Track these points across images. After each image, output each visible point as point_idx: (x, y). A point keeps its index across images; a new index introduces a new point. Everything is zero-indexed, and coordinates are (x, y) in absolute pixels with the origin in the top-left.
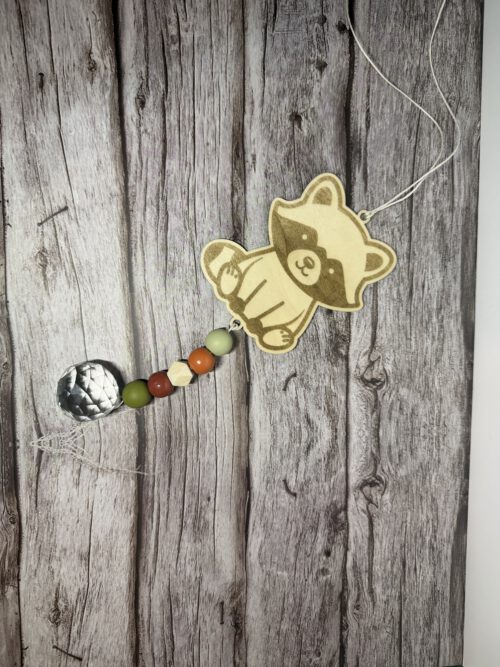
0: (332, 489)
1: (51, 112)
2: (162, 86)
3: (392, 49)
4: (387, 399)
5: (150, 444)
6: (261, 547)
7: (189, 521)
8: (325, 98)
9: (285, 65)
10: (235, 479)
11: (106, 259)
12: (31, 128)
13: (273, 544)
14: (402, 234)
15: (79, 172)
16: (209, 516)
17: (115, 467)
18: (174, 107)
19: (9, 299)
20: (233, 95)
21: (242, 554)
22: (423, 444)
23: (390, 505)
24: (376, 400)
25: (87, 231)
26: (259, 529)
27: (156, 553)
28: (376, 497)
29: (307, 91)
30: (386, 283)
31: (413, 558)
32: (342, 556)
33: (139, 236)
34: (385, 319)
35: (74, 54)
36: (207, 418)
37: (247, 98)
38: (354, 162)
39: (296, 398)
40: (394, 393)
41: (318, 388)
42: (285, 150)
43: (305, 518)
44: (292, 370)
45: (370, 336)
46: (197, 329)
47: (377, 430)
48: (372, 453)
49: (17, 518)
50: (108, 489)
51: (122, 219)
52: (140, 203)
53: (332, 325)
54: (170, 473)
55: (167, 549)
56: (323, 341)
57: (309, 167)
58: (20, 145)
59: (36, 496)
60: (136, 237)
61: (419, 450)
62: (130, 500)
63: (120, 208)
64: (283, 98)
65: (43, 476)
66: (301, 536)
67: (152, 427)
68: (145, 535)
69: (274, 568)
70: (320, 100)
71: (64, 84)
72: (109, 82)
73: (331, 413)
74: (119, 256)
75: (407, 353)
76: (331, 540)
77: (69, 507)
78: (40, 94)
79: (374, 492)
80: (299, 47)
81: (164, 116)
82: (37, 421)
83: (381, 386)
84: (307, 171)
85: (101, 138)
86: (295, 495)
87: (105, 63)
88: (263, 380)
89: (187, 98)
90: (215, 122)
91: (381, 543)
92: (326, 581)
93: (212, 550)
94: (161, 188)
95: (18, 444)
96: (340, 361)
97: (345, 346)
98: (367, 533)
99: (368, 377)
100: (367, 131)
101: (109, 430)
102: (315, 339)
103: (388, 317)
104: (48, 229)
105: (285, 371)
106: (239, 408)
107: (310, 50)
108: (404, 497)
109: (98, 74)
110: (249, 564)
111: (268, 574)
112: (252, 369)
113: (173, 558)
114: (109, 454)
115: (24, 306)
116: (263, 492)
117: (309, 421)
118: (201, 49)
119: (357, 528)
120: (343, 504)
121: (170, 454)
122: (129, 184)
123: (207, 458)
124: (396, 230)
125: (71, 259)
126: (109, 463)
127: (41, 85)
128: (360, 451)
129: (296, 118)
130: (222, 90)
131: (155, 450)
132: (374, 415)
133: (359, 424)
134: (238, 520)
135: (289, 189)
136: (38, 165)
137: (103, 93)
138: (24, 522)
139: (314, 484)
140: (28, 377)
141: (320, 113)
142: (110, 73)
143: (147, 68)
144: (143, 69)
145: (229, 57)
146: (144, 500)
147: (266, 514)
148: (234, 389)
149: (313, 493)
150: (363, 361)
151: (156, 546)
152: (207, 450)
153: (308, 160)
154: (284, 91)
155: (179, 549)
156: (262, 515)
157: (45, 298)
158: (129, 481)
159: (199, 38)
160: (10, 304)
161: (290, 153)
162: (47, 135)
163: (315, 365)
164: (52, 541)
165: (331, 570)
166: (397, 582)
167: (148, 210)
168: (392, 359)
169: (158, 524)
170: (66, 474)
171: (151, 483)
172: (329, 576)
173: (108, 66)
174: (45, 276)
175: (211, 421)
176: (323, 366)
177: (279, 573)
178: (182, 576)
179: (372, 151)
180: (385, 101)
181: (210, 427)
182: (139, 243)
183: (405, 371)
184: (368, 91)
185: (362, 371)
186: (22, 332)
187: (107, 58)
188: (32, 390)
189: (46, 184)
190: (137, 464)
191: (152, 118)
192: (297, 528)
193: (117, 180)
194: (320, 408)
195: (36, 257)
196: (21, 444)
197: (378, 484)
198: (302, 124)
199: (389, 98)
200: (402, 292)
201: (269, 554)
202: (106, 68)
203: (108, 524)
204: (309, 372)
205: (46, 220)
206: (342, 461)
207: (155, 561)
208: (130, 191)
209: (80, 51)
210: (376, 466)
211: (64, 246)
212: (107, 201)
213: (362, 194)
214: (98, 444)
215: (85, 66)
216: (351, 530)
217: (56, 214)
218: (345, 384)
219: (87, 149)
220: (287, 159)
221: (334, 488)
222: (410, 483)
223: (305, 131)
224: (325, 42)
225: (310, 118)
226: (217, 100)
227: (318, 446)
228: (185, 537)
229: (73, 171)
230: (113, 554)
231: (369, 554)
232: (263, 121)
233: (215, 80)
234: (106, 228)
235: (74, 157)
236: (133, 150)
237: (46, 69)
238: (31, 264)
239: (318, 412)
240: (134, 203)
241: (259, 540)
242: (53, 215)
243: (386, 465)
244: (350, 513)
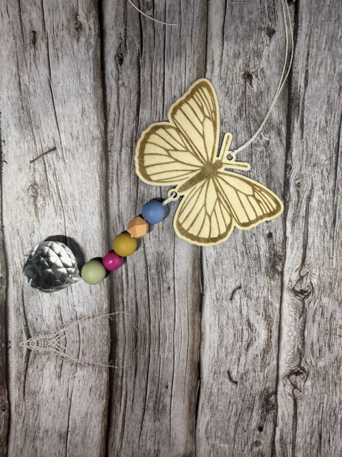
0: (266, 378)
1: (42, 65)
2: (138, 46)
3: (329, 19)
4: (312, 307)
5: (120, 344)
6: (208, 424)
7: (151, 405)
8: (273, 60)
9: (241, 31)
10: (188, 371)
11: (88, 191)
12: (25, 78)
13: (217, 422)
14: (329, 174)
15: (66, 117)
16: (167, 400)
17: (91, 362)
18: (147, 65)
19: (5, 224)
20: (196, 56)
21: (193, 431)
22: (339, 341)
23: (310, 389)
24: (304, 307)
25: (72, 168)
26: (207, 410)
27: (123, 431)
28: (300, 383)
29: (258, 54)
30: (315, 213)
31: (328, 432)
32: (272, 430)
33: (115, 172)
34: (314, 242)
35: (63, 15)
36: (167, 322)
37: (208, 58)
38: (294, 114)
39: (240, 306)
40: (318, 301)
41: (258, 298)
42: (238, 103)
43: (243, 401)
44: (238, 284)
45: (301, 256)
46: (161, 249)
47: (303, 331)
48: (298, 349)
49: (7, 406)
50: (84, 380)
51: (102, 159)
52: (117, 145)
53: (272, 247)
54: (136, 366)
55: (132, 428)
56: (263, 260)
57: (257, 117)
58: (15, 94)
59: (24, 388)
60: (113, 173)
61: (335, 346)
62: (102, 388)
63: (100, 149)
64: (238, 58)
65: (30, 371)
66: (239, 415)
67: (122, 330)
68: (114, 417)
69: (218, 442)
70: (268, 61)
71: (54, 42)
72: (92, 41)
73: (267, 318)
74: (98, 189)
75: (329, 269)
76: (263, 418)
77: (52, 396)
78: (33, 49)
79: (298, 380)
80: (253, 16)
81: (139, 72)
82: (26, 326)
83: (308, 296)
84: (255, 121)
85: (85, 90)
86: (236, 383)
87: (90, 24)
88: (214, 292)
89: (159, 57)
90: (181, 78)
91: (303, 420)
92: (259, 452)
93: (168, 427)
94: (135, 132)
95: (9, 345)
96: (276, 276)
97: (281, 264)
98: (292, 412)
99: (298, 289)
100: (305, 89)
101: (87, 332)
102: (258, 258)
103: (316, 240)
104: (39, 166)
105: (232, 285)
106: (193, 314)
107: (262, 19)
108: (322, 383)
109: (83, 34)
110: (197, 439)
111: (213, 446)
112: (205, 283)
113: (136, 435)
114: (87, 351)
115: (18, 230)
116: (211, 381)
117: (249, 324)
118: (172, 15)
119: (284, 408)
120: (274, 389)
121: (136, 352)
122: (109, 129)
123: (166, 354)
124: (325, 170)
125: (58, 191)
126: (86, 358)
127: (34, 41)
128: (289, 347)
129: (248, 76)
130: (187, 52)
131: (124, 349)
132: (301, 319)
133: (289, 326)
134: (190, 403)
135: (240, 135)
136: (31, 111)
137: (88, 50)
138: (13, 409)
139: (252, 374)
140: (20, 289)
141: (268, 72)
142: (93, 33)
143: (126, 30)
144: (122, 31)
145: (195, 23)
146: (114, 388)
147: (213, 398)
148: (190, 299)
149: (250, 381)
150: (295, 276)
151: (123, 425)
152: (166, 348)
153: (257, 112)
154: (239, 53)
155: (141, 428)
156: (209, 399)
157: (36, 224)
158: (102, 373)
159: (170, 6)
160: (5, 229)
161: (242, 105)
162: (39, 85)
163: (256, 280)
164: (37, 424)
165: (262, 442)
166: (315, 451)
167: (123, 150)
168: (318, 274)
169: (125, 407)
170: (50, 369)
171: (120, 375)
172: (261, 447)
173: (92, 27)
174: (36, 205)
175: (170, 325)
176: (263, 280)
177: (222, 445)
178: (144, 449)
179: (308, 105)
180: (321, 63)
181: (169, 329)
182: (115, 178)
183: (327, 284)
184: (308, 55)
185: (293, 285)
186: (15, 252)
187: (92, 20)
188: (23, 299)
189: (38, 127)
190: (110, 359)
191: (129, 75)
192: (237, 409)
193: (98, 125)
194: (259, 314)
195: (28, 189)
196: (13, 345)
197: (302, 373)
198: (253, 81)
199: (324, 61)
200: (327, 220)
201: (213, 430)
202: (90, 29)
203: (84, 409)
204: (251, 285)
205: (37, 158)
206: (275, 355)
207: (122, 437)
208: (109, 135)
209: (68, 12)
210: (301, 359)
211: (52, 181)
212: (90, 143)
213: (299, 141)
214: (78, 343)
215: (73, 26)
216: (280, 410)
217: (46, 153)
218: (279, 294)
219: (73, 98)
220: (240, 111)
221: (267, 377)
222: (327, 372)
223: (255, 88)
224: (274, 12)
225: (259, 77)
226: (183, 59)
227: (256, 344)
228: (147, 417)
229: (61, 117)
230: (88, 433)
231: (293, 429)
232: (221, 78)
233: (182, 42)
234: (88, 165)
235: (62, 106)
236: (112, 101)
237: (38, 27)
238: (23, 194)
239: (257, 317)
240: (112, 145)
241: (207, 419)
242: (43, 154)
243: (309, 358)
244: (279, 397)
